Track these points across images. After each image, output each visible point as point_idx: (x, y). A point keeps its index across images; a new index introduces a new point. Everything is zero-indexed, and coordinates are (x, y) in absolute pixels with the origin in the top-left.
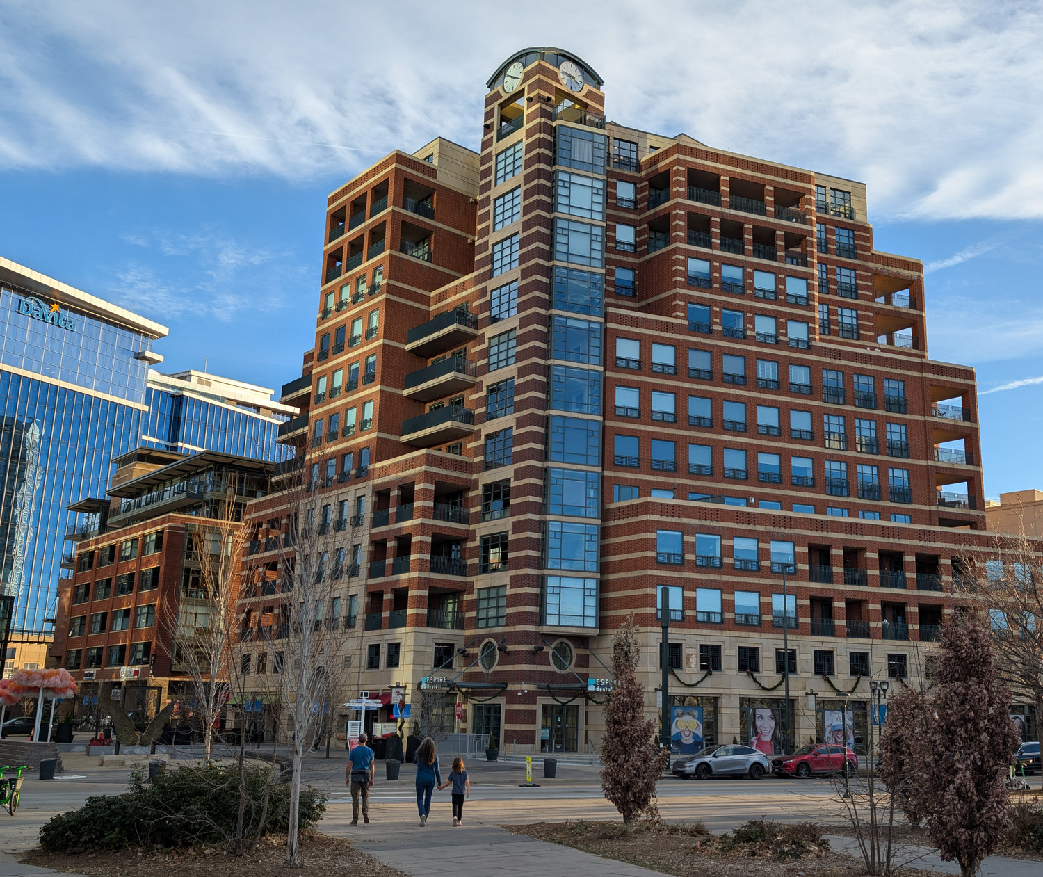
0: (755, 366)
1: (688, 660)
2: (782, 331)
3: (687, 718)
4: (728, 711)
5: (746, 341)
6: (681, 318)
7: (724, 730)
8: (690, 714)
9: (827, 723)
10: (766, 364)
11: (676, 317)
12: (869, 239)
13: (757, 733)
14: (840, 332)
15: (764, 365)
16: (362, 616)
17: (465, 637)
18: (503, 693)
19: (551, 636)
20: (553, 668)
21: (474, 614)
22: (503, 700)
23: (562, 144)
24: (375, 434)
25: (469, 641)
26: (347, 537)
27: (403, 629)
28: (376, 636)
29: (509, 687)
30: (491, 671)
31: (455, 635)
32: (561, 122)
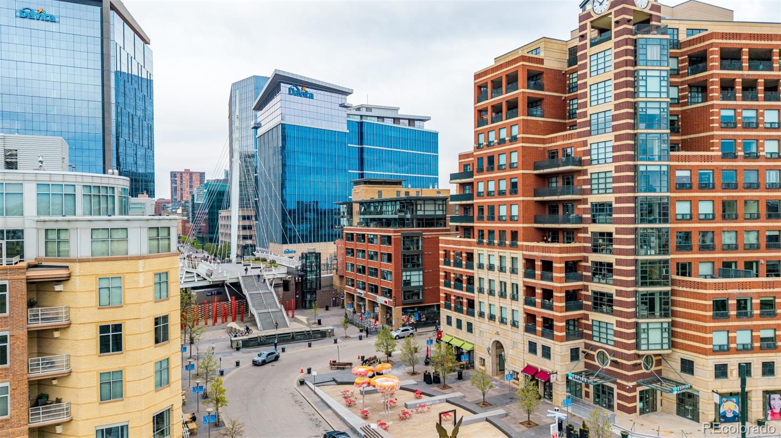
0: (764, 175)
1: (731, 373)
3: (729, 403)
4: (756, 399)
5: (759, 159)
6: (717, 151)
7: (753, 410)
8: (731, 401)
10: (771, 172)
11: (713, 151)
15: (769, 174)
16: (522, 324)
17: (585, 343)
18: (615, 382)
19: (644, 355)
20: (644, 370)
21: (590, 332)
22: (615, 386)
23: (640, 51)
24: (521, 225)
25: (587, 346)
26: (507, 277)
27: (552, 341)
28: (533, 338)
29: (619, 381)
30: (605, 367)
31: (579, 343)
32: (639, 36)
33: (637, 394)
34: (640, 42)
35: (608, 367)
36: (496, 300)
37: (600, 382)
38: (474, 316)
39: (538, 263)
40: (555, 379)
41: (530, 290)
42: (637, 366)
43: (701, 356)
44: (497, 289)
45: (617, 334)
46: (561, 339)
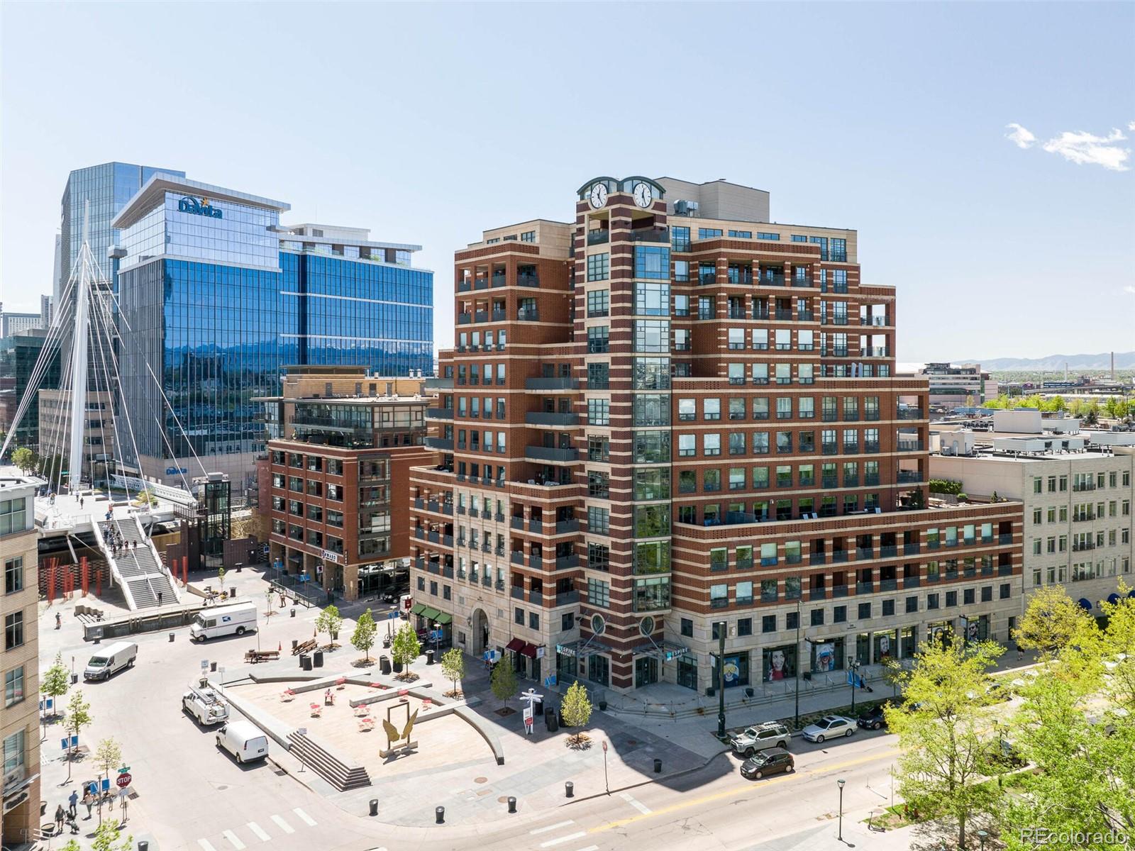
0: (775, 403)
1: (730, 631)
2: (795, 373)
3: (730, 666)
4: (756, 658)
5: (770, 386)
6: (724, 376)
7: (753, 671)
8: (731, 663)
9: (818, 653)
10: (783, 400)
11: (720, 376)
12: (858, 276)
13: (773, 667)
14: (834, 353)
15: (781, 402)
16: (508, 586)
17: (581, 607)
18: (609, 652)
19: (641, 618)
20: (642, 635)
21: (586, 593)
22: (609, 657)
23: (638, 261)
24: (508, 460)
25: (583, 610)
26: (491, 526)
27: (540, 607)
28: (520, 604)
29: (614, 650)
30: (600, 635)
31: (573, 607)
32: (637, 243)
33: (633, 664)
34: (638, 250)
35: (603, 634)
36: (478, 555)
37: (594, 652)
38: (452, 577)
39: (527, 510)
40: (543, 653)
41: (517, 544)
42: (634, 631)
43: (699, 614)
44: (480, 540)
45: (614, 594)
46: (552, 604)
